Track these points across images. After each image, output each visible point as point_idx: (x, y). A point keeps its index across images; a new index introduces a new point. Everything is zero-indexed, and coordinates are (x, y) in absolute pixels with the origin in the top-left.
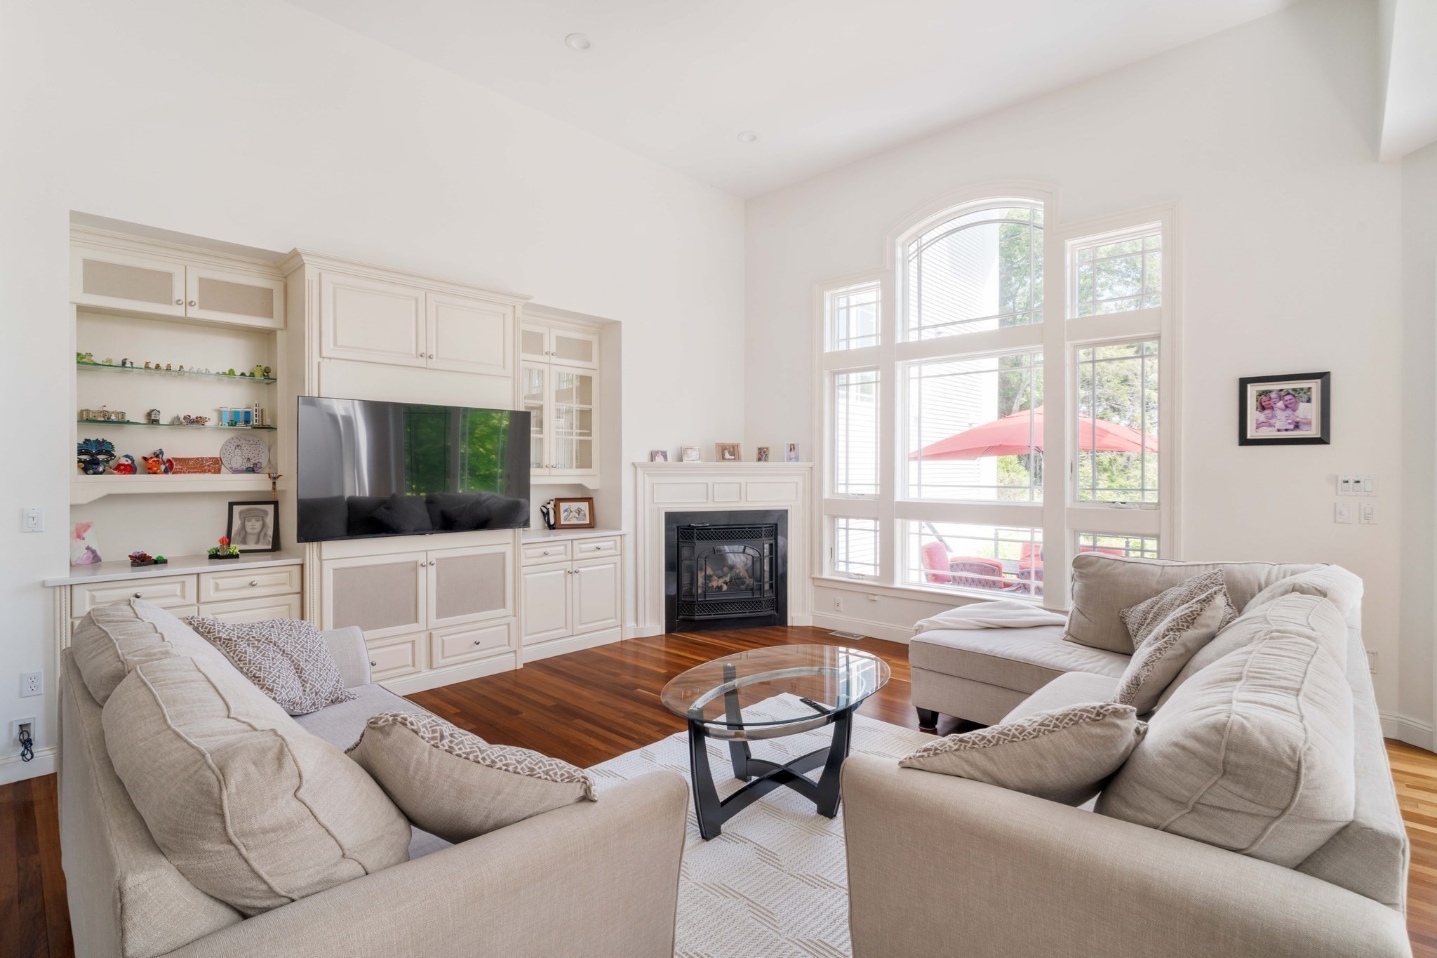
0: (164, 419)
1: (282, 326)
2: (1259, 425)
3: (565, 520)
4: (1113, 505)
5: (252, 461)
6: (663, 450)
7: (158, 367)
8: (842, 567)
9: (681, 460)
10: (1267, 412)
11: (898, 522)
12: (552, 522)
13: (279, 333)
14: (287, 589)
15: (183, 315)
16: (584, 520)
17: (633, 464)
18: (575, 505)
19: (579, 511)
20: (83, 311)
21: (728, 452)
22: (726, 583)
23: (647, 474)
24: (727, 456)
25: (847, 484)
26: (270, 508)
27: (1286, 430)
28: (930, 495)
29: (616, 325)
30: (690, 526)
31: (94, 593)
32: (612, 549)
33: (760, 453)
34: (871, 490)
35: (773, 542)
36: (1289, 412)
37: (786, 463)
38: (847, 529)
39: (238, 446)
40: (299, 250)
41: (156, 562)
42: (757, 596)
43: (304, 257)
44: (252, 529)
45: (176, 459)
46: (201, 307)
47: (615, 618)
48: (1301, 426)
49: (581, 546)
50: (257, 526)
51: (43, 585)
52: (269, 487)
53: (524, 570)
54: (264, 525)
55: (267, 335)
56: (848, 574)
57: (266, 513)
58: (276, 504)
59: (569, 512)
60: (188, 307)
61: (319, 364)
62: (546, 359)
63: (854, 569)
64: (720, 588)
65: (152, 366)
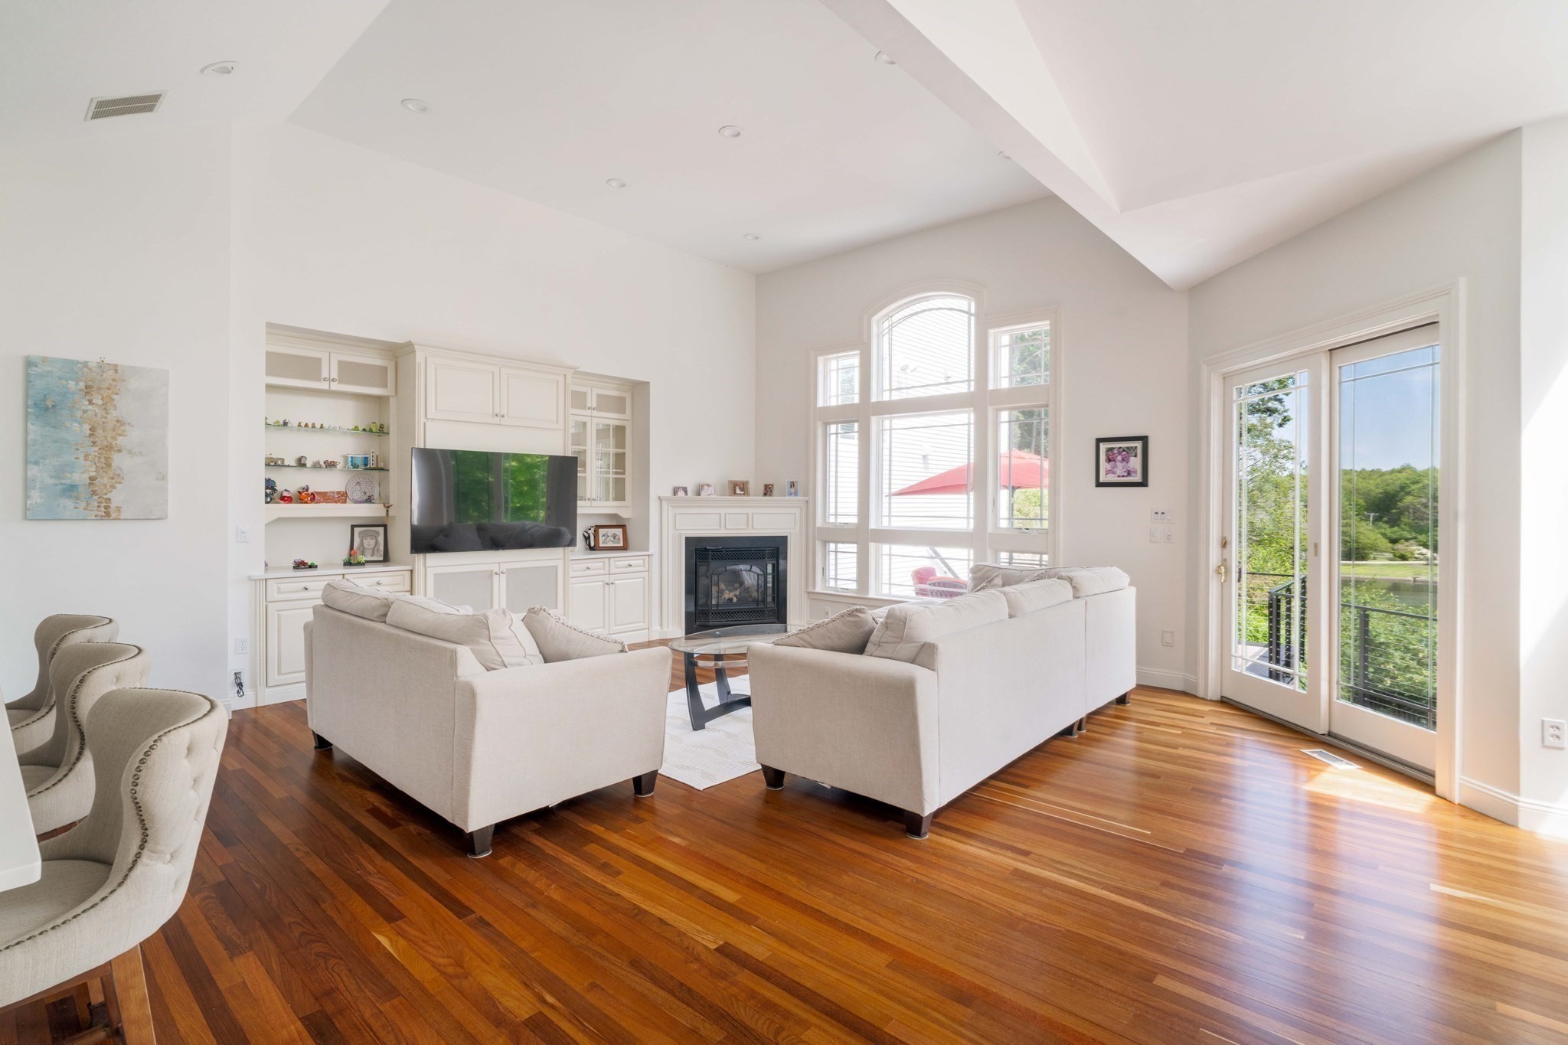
0: (309, 464)
1: (393, 394)
2: (1108, 472)
3: (603, 543)
4: (1021, 531)
5: (368, 494)
6: (685, 486)
7: (306, 425)
8: (832, 583)
9: (699, 494)
10: (1112, 463)
11: (872, 546)
12: (592, 544)
13: (391, 399)
14: (401, 588)
15: (328, 388)
16: (618, 543)
17: (659, 498)
18: (611, 531)
19: (614, 536)
20: (270, 388)
21: (739, 488)
22: (736, 596)
23: (671, 506)
24: (738, 491)
25: (836, 515)
26: (381, 530)
27: (1123, 476)
28: (898, 523)
29: (646, 384)
30: (705, 548)
31: (279, 585)
32: (641, 566)
33: (766, 489)
34: (854, 520)
35: (775, 562)
36: (1124, 463)
37: (787, 497)
38: (836, 552)
39: (358, 483)
40: (413, 342)
41: (310, 567)
42: (761, 606)
43: (416, 347)
44: (369, 545)
45: (318, 493)
46: (340, 382)
47: (644, 622)
48: (1132, 474)
49: (617, 563)
50: (372, 543)
51: (250, 579)
52: (384, 514)
53: (572, 581)
54: (377, 542)
55: (381, 401)
56: (836, 589)
57: (378, 533)
58: (385, 527)
59: (607, 537)
60: (331, 383)
61: (425, 423)
62: (588, 412)
63: (841, 584)
64: (730, 600)
65: (303, 425)
